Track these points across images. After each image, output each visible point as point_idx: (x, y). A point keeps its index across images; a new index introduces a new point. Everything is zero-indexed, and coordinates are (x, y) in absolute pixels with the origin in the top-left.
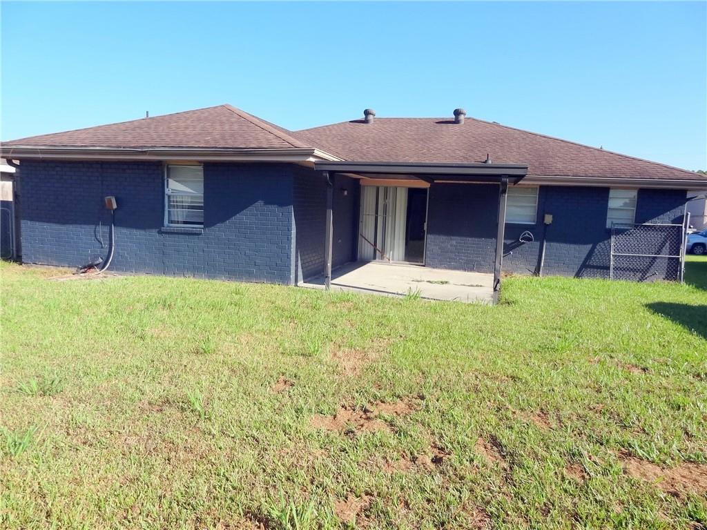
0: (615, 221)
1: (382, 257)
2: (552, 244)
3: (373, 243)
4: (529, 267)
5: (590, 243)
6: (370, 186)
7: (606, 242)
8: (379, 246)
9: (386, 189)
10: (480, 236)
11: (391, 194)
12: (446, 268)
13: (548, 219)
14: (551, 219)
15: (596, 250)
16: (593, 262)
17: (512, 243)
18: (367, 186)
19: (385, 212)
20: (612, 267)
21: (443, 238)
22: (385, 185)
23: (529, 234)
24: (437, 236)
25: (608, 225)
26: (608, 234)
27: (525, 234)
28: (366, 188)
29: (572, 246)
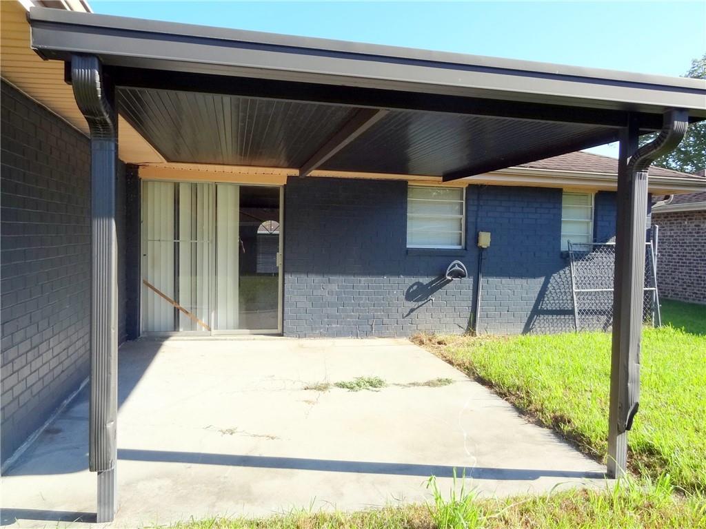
0: (572, 241)
1: (192, 326)
2: (490, 279)
3: (170, 295)
4: (458, 320)
5: (540, 276)
6: (160, 181)
7: (562, 272)
8: (184, 302)
9: (194, 188)
10: (381, 273)
11: (205, 198)
12: (322, 335)
13: (485, 240)
14: (489, 240)
15: (549, 285)
16: (547, 304)
17: (432, 282)
18: (153, 181)
19: (194, 235)
20: (576, 310)
21: (315, 279)
22: (194, 180)
23: (459, 266)
24: (304, 277)
25: (564, 247)
26: (565, 259)
27: (454, 266)
28: (150, 185)
29: (518, 281)
